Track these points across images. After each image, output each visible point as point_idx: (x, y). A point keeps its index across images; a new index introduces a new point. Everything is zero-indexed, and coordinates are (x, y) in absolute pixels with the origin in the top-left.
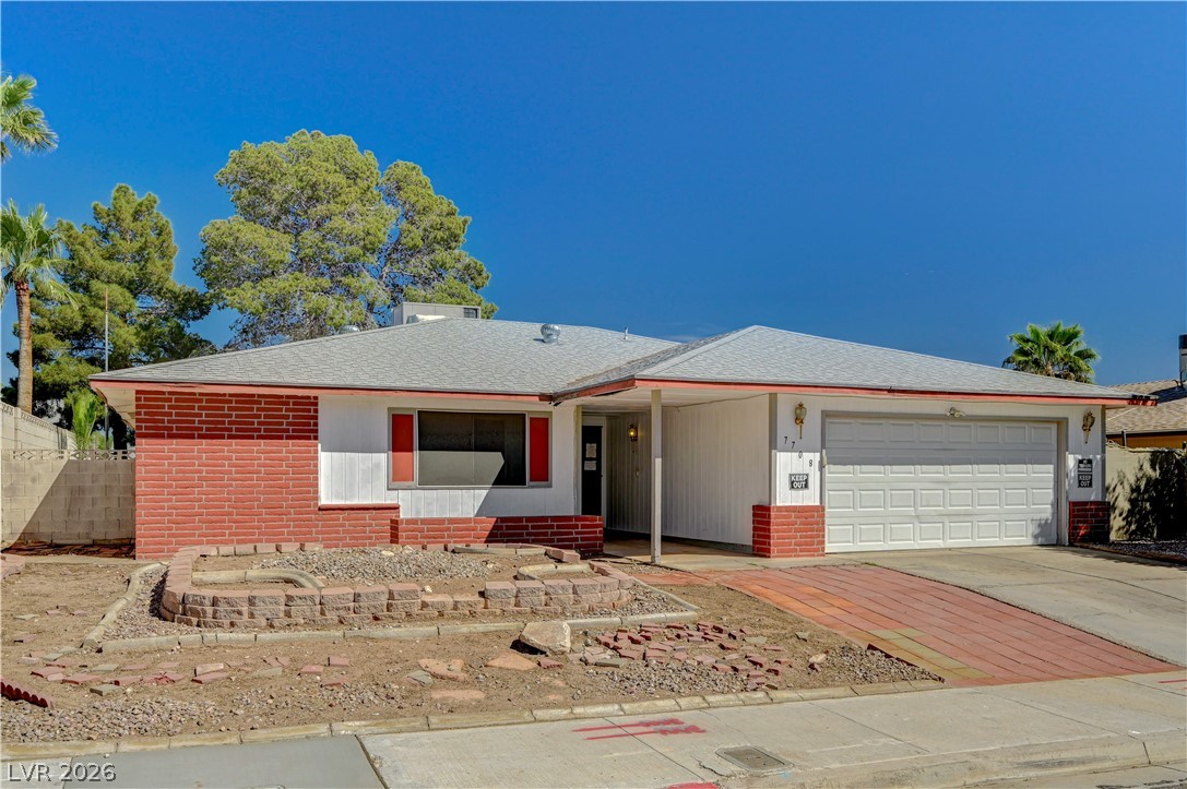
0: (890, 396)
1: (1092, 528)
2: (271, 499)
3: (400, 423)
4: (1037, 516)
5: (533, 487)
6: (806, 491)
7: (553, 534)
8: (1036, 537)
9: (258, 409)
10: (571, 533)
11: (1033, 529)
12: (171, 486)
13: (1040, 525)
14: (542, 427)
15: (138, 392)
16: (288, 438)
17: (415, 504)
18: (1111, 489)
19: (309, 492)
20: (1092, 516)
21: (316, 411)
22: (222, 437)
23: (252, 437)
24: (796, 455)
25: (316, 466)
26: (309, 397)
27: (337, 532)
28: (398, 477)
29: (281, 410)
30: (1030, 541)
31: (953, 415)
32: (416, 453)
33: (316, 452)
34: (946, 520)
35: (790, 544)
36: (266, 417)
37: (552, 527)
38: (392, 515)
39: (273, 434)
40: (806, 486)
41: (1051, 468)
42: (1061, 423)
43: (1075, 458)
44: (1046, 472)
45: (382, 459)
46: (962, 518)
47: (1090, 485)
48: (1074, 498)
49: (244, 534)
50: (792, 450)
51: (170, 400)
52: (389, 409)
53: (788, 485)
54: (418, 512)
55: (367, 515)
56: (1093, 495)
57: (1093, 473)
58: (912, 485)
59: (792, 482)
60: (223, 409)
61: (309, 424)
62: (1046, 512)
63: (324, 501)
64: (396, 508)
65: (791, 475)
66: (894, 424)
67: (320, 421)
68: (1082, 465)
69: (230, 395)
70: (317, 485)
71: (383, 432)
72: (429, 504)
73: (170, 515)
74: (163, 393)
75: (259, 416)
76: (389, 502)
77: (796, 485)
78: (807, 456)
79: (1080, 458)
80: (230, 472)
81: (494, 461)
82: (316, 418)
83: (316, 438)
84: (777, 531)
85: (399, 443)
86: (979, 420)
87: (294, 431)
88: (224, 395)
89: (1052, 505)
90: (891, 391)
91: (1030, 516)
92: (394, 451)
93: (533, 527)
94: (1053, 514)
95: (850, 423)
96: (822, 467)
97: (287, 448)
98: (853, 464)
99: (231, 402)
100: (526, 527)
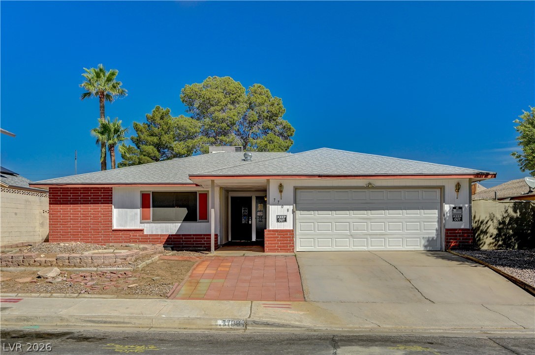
0: (320, 178)
1: (460, 242)
2: (95, 227)
3: (145, 197)
4: (427, 236)
5: (200, 222)
6: (285, 223)
7: (193, 241)
8: (425, 246)
9: (91, 193)
10: (202, 241)
11: (423, 242)
12: (60, 222)
13: (428, 241)
14: (204, 197)
15: (50, 188)
16: (101, 203)
17: (150, 228)
18: (485, 222)
19: (109, 224)
20: (460, 236)
21: (112, 193)
22: (78, 204)
23: (88, 204)
24: (280, 207)
25: (111, 214)
26: (109, 188)
27: (119, 239)
28: (144, 218)
29: (99, 193)
30: (422, 248)
31: (369, 187)
32: (151, 209)
33: (112, 209)
34: (368, 237)
35: (275, 247)
36: (93, 196)
37: (193, 238)
38: (141, 233)
39: (96, 202)
40: (285, 221)
41: (436, 211)
42: (442, 188)
43: (450, 207)
44: (435, 213)
45: (138, 211)
46: (378, 236)
47: (461, 220)
48: (448, 227)
49: (86, 240)
50: (278, 204)
51: (60, 191)
52: (141, 191)
53: (276, 220)
54: (152, 232)
55: (131, 233)
56: (464, 225)
57: (463, 214)
58: (348, 220)
59: (278, 219)
60: (78, 193)
61: (109, 198)
62: (433, 234)
63: (115, 227)
64: (142, 230)
65: (277, 216)
66: (337, 192)
67: (113, 197)
68: (454, 210)
69: (81, 188)
70: (112, 222)
71: (138, 200)
72: (157, 229)
73: (60, 232)
74: (58, 188)
75: (91, 196)
76: (141, 228)
77: (280, 220)
78: (286, 207)
79: (453, 206)
80: (80, 217)
81: (184, 211)
82: (112, 196)
83: (111, 203)
84: (268, 241)
85: (145, 205)
86: (387, 188)
87: (103, 201)
88: (79, 188)
89: (437, 230)
90: (319, 176)
91: (422, 236)
92: (143, 208)
93: (185, 238)
94: (437, 235)
95: (312, 192)
96: (293, 212)
97: (101, 207)
98: (313, 211)
99: (81, 190)
100: (182, 238)
